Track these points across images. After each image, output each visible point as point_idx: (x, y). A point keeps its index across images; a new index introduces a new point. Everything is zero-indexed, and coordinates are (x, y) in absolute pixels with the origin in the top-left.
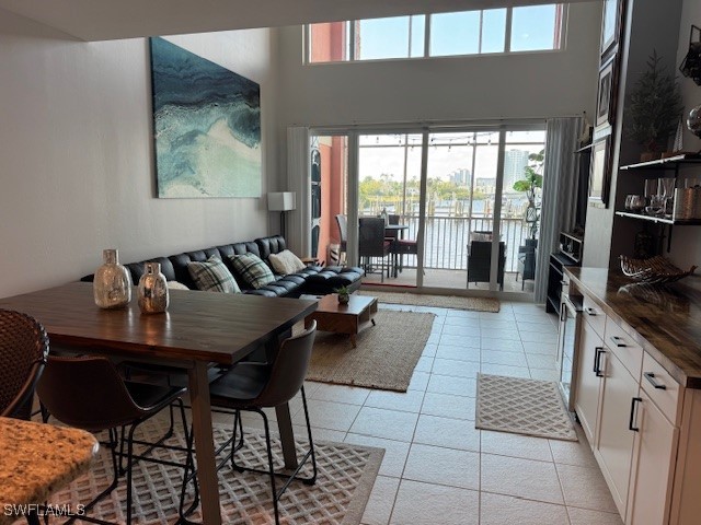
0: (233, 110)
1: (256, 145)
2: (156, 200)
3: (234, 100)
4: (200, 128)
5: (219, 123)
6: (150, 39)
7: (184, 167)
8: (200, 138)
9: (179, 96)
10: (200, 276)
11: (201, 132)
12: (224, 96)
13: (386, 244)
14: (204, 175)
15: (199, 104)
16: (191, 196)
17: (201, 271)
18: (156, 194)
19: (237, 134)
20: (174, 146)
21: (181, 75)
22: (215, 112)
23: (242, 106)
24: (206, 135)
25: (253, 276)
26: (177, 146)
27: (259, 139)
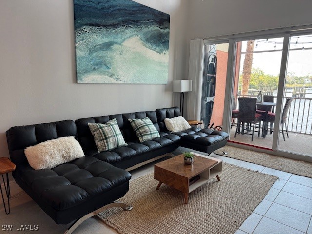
0: (145, 30)
1: (164, 52)
2: (75, 85)
3: (146, 24)
4: (115, 40)
5: (132, 38)
8: (114, 47)
9: (98, 21)
10: (95, 132)
11: (116, 43)
12: (138, 22)
14: (118, 70)
16: (106, 83)
17: (95, 130)
18: (75, 81)
19: (148, 45)
21: (100, 6)
22: (129, 31)
23: (154, 28)
24: (120, 45)
25: (141, 133)
26: (94, 51)
27: (168, 48)
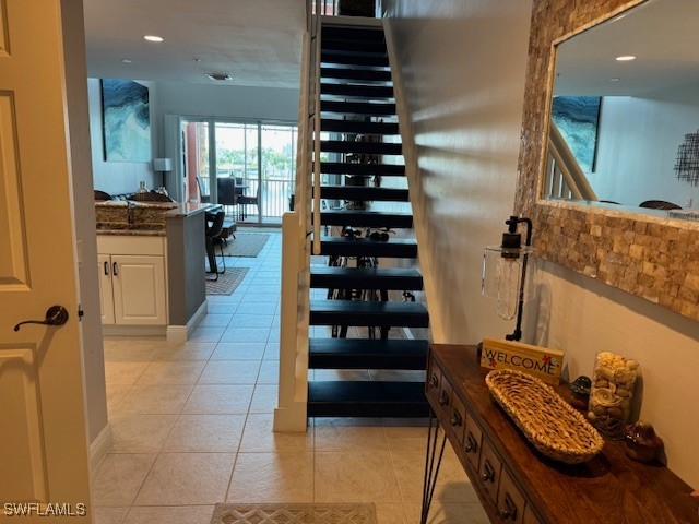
0: (136, 106)
1: (147, 128)
2: (105, 162)
3: (137, 100)
4: (122, 119)
5: (130, 115)
6: (101, 80)
7: (117, 143)
9: (113, 102)
11: (123, 122)
12: (132, 99)
13: (236, 198)
14: (124, 148)
15: (121, 105)
16: (119, 160)
18: (105, 159)
20: (112, 132)
23: (140, 103)
24: (125, 123)
27: (149, 123)
